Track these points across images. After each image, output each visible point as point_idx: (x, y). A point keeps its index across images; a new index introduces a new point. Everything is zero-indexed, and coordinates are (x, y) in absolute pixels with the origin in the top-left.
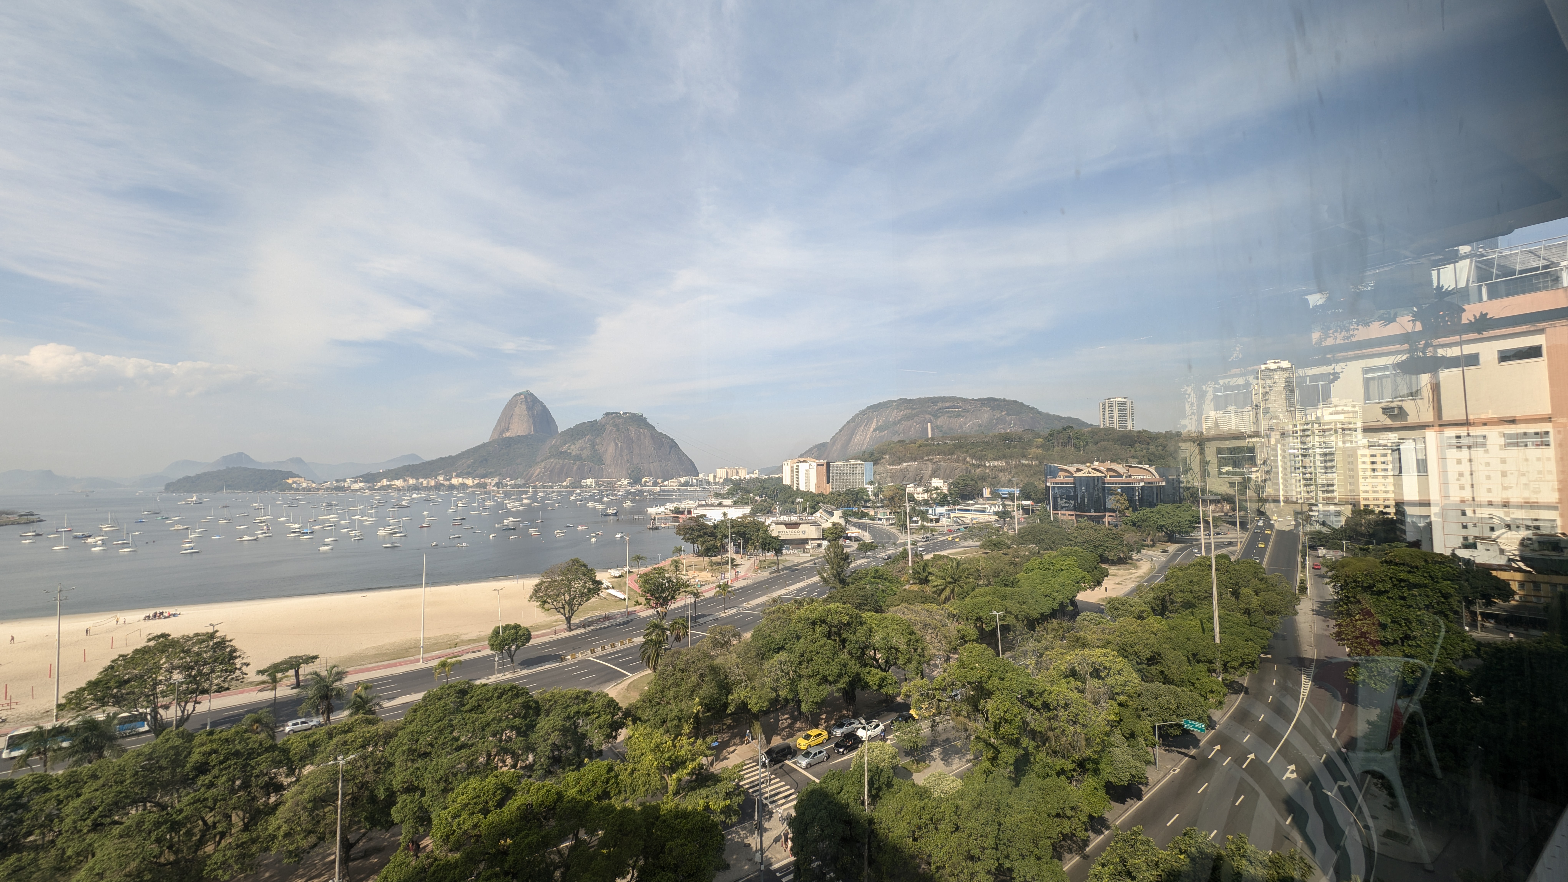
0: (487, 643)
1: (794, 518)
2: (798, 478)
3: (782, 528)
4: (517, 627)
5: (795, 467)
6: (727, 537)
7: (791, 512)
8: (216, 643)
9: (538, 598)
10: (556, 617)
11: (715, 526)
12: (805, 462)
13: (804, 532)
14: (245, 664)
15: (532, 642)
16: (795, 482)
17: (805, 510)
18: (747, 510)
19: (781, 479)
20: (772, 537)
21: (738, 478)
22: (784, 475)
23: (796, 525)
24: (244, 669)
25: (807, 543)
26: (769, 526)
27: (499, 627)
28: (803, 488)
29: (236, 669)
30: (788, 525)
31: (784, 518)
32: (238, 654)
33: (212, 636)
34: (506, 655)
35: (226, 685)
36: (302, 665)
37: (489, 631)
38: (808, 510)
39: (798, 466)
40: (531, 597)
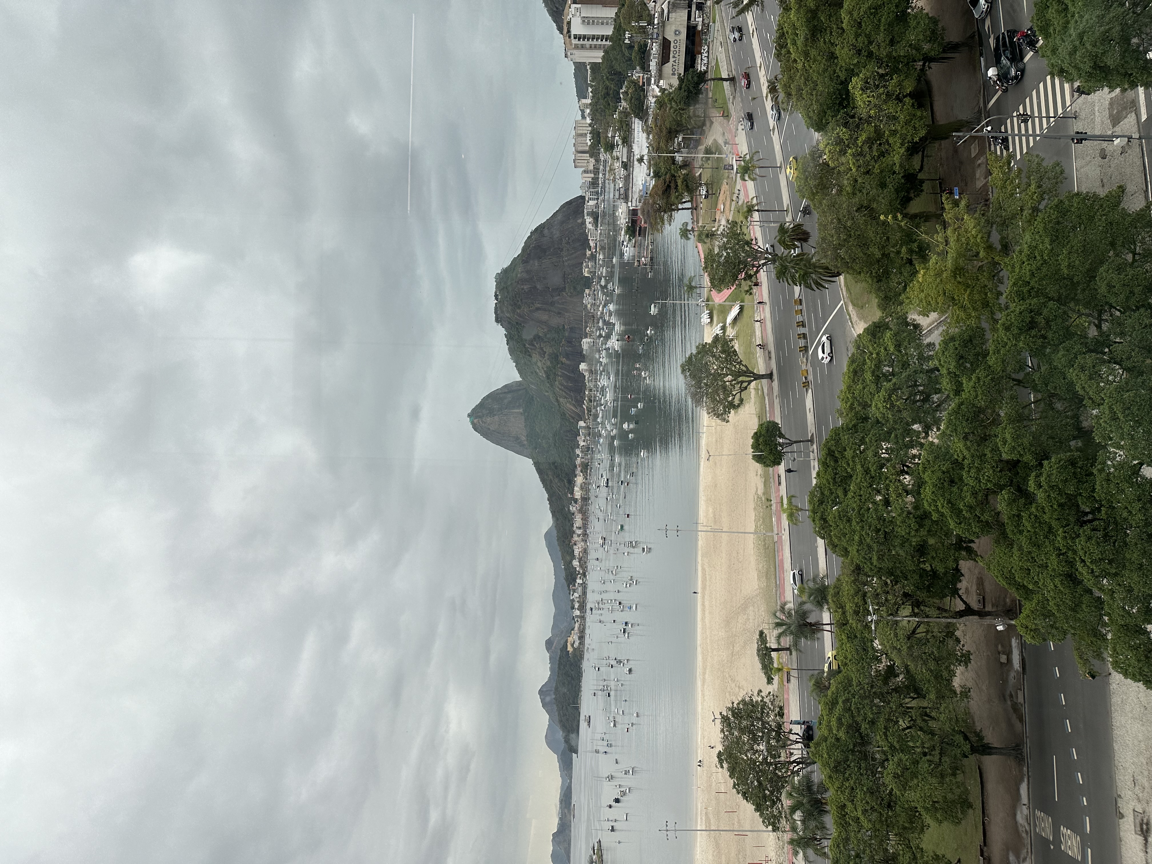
0: (771, 469)
1: (655, 48)
2: (593, 37)
3: (668, 68)
4: (756, 436)
5: (575, 42)
6: (673, 158)
7: (644, 52)
8: (733, 716)
9: (726, 411)
10: (753, 392)
11: (657, 175)
12: (569, 23)
13: (677, 33)
14: (758, 694)
15: (778, 420)
16: (599, 42)
17: (643, 30)
18: (637, 125)
19: (595, 66)
20: (680, 88)
21: (589, 136)
22: (587, 61)
23: (666, 45)
24: (763, 694)
25: (695, 27)
26: (662, 90)
27: (754, 456)
28: (609, 31)
29: (761, 701)
30: (665, 58)
31: (653, 65)
32: (747, 699)
33: (725, 719)
34: (788, 449)
35: (777, 709)
36: (768, 645)
37: (758, 467)
38: (643, 24)
39: (575, 37)
40: (724, 420)
